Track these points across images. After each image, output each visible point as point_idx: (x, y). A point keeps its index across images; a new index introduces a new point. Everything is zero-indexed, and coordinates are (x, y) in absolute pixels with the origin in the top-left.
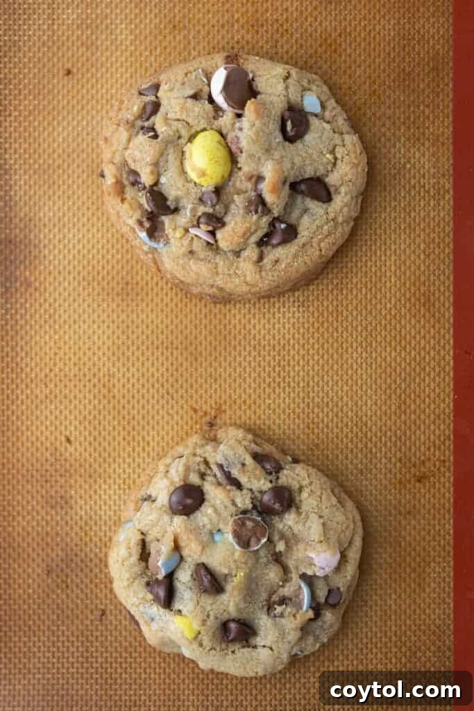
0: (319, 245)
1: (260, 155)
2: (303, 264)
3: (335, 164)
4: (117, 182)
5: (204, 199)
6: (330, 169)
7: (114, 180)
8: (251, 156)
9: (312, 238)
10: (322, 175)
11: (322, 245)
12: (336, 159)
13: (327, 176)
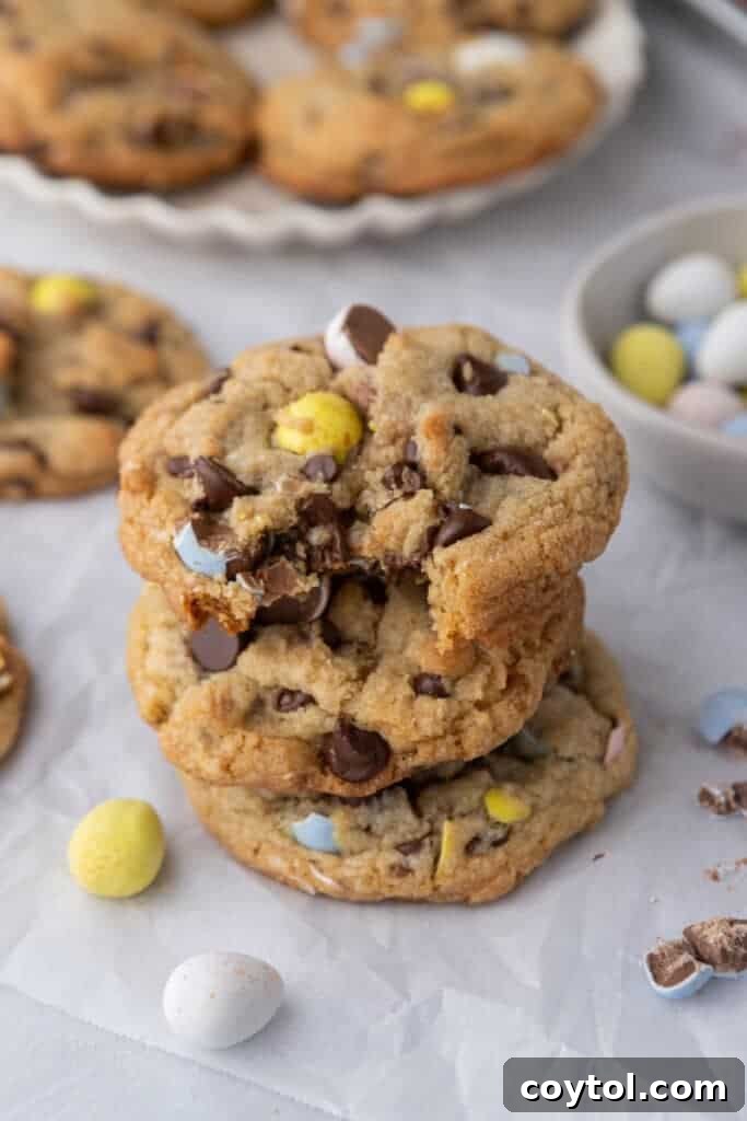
0: (537, 536)
1: (410, 393)
2: (507, 563)
3: (559, 429)
4: (144, 468)
5: (310, 471)
6: (550, 434)
7: (138, 466)
8: (393, 396)
9: (522, 526)
10: (537, 444)
11: (544, 536)
12: (561, 421)
13: (545, 446)
